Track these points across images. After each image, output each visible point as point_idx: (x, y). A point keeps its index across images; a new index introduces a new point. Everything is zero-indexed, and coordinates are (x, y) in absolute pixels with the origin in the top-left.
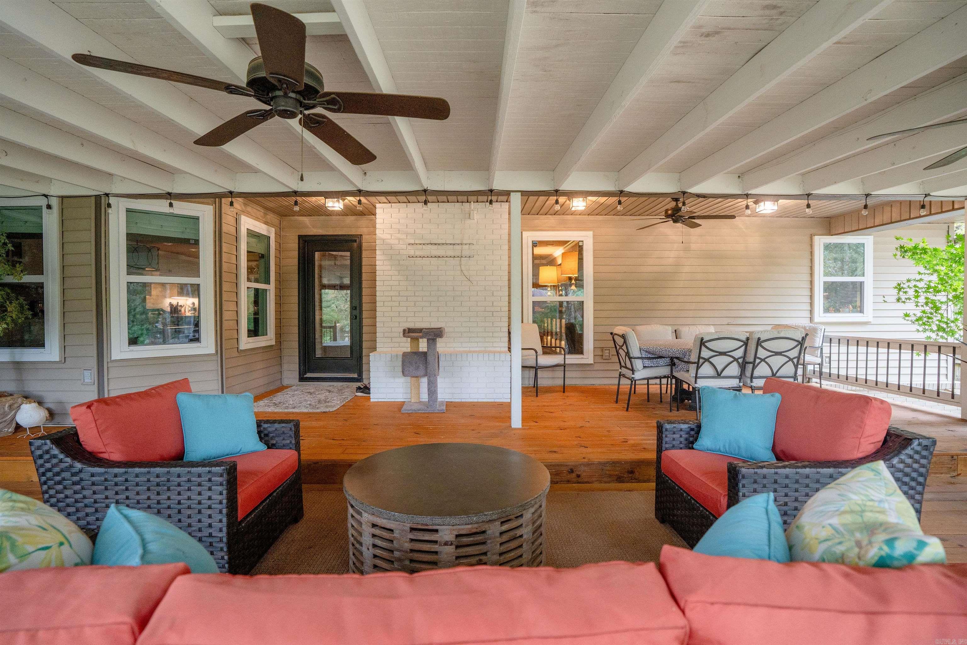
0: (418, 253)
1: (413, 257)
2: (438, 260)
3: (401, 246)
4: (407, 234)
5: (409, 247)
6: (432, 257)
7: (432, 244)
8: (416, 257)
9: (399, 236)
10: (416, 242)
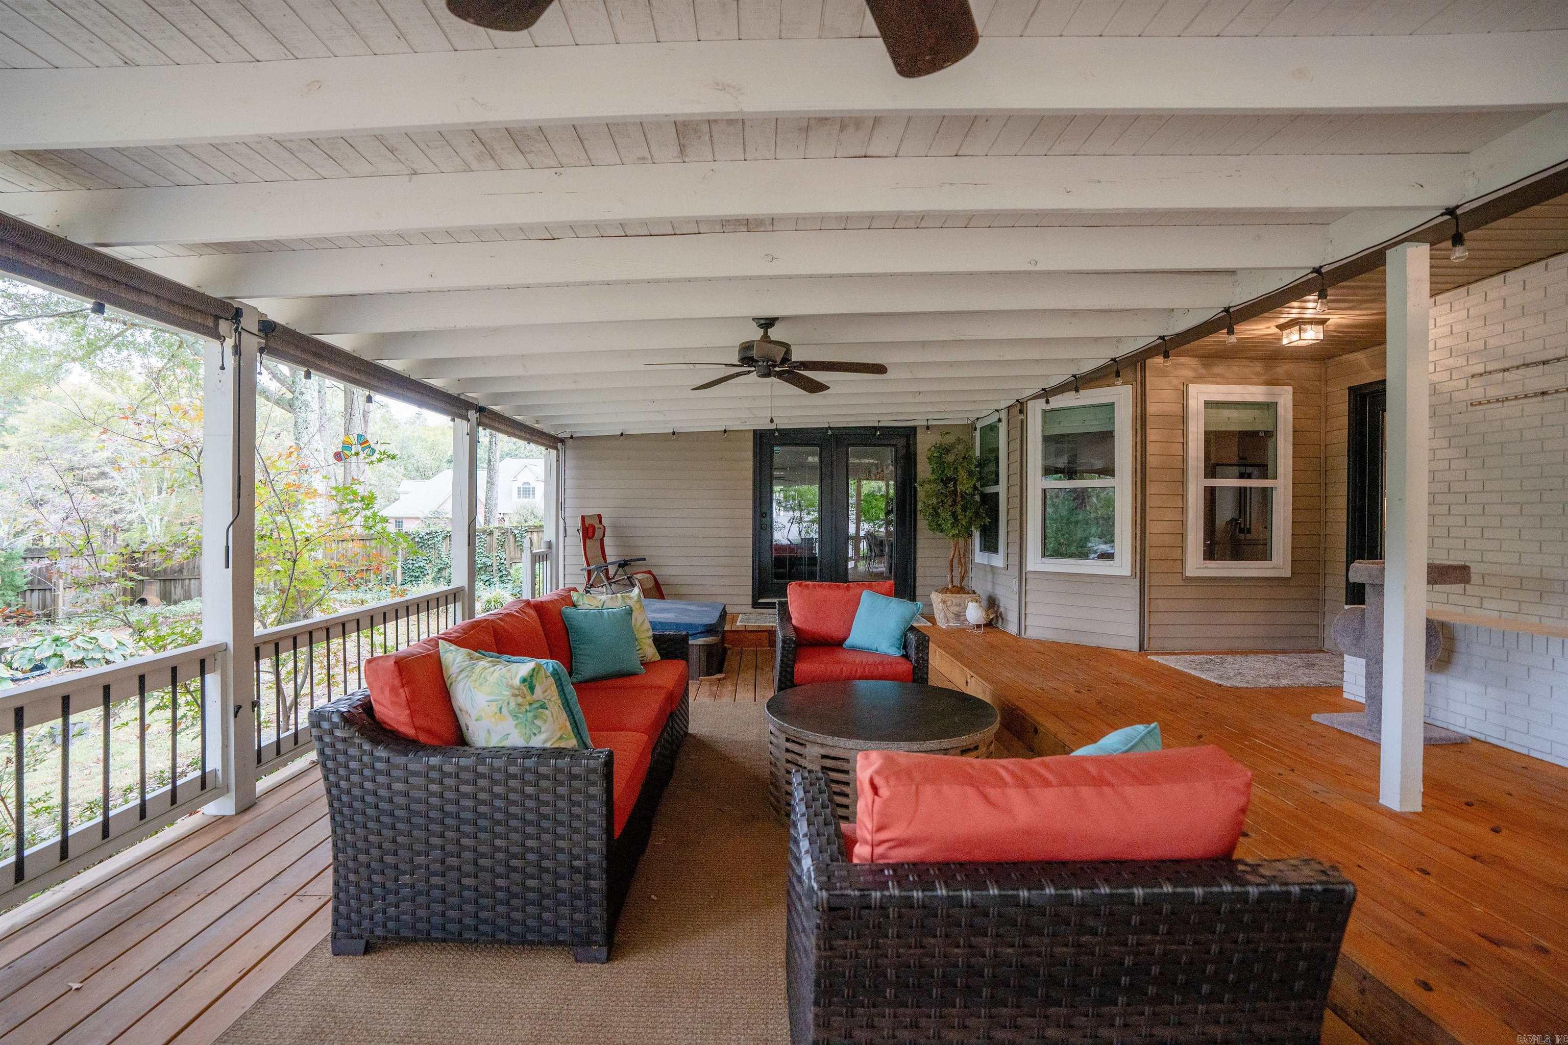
0: (1493, 393)
1: (1480, 403)
2: (1543, 402)
3: (1455, 383)
4: (1468, 355)
5: (1473, 383)
6: (1526, 396)
7: (1527, 365)
8: (1489, 402)
9: (1451, 362)
10: (1488, 369)
